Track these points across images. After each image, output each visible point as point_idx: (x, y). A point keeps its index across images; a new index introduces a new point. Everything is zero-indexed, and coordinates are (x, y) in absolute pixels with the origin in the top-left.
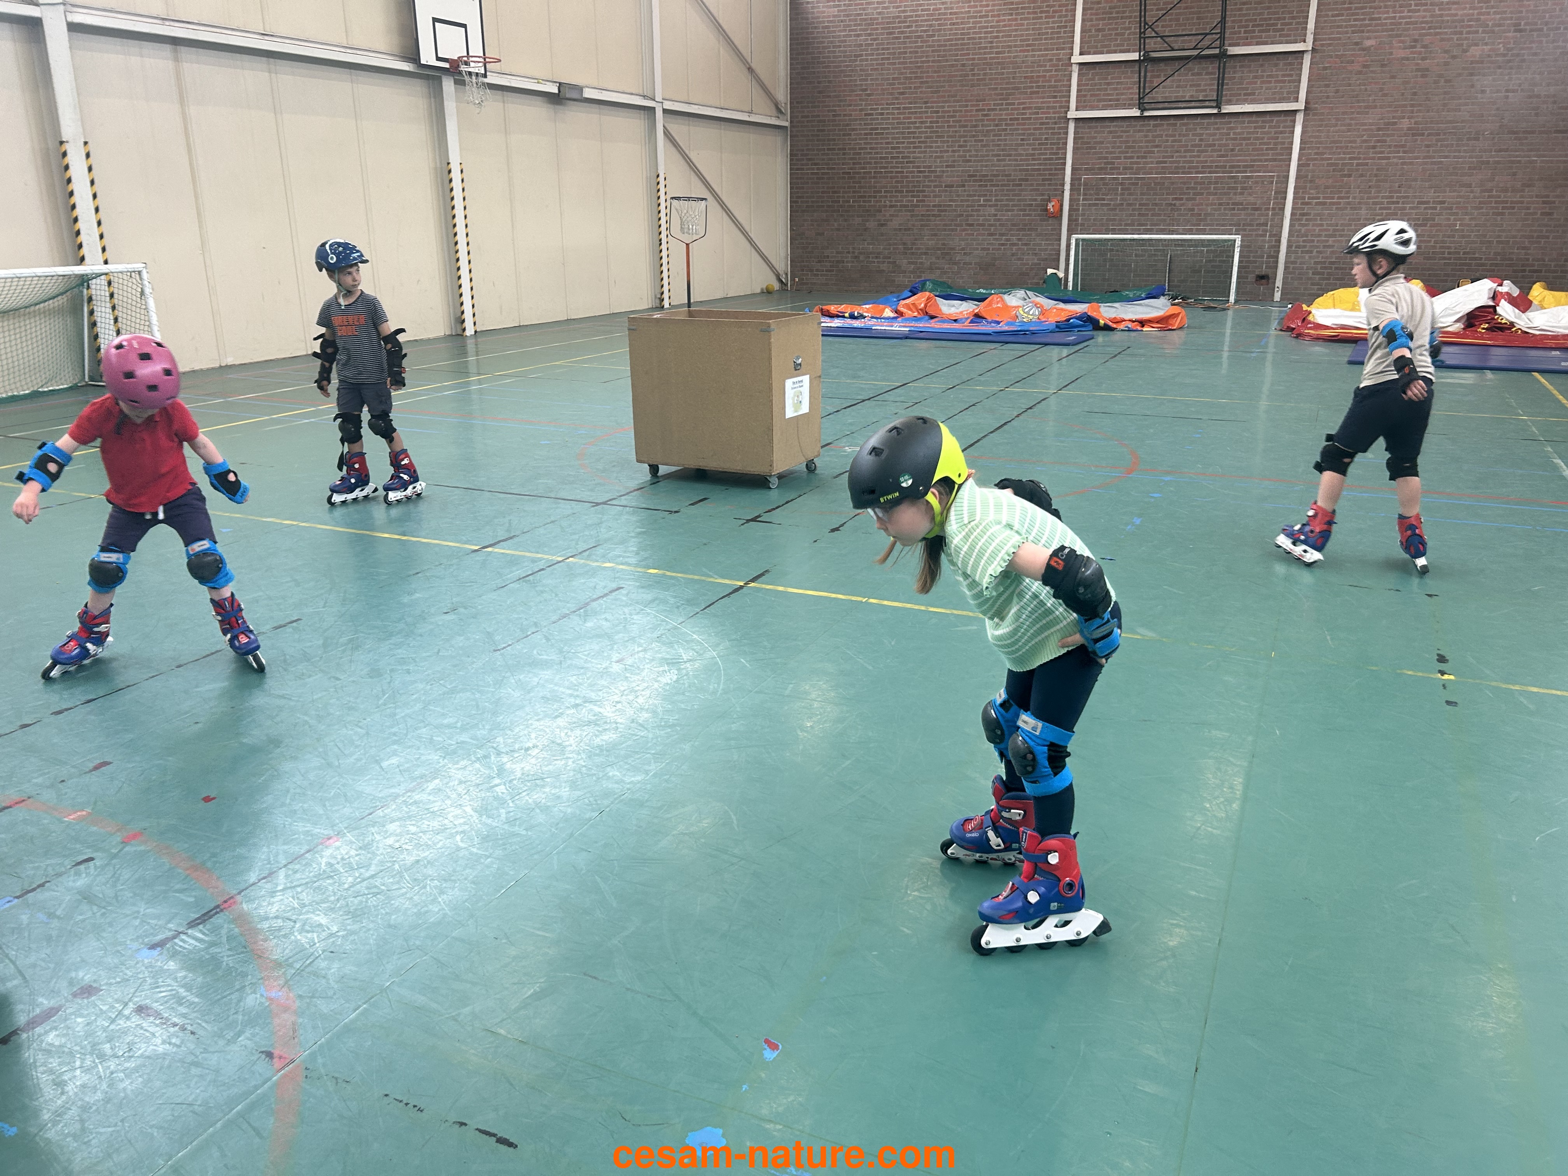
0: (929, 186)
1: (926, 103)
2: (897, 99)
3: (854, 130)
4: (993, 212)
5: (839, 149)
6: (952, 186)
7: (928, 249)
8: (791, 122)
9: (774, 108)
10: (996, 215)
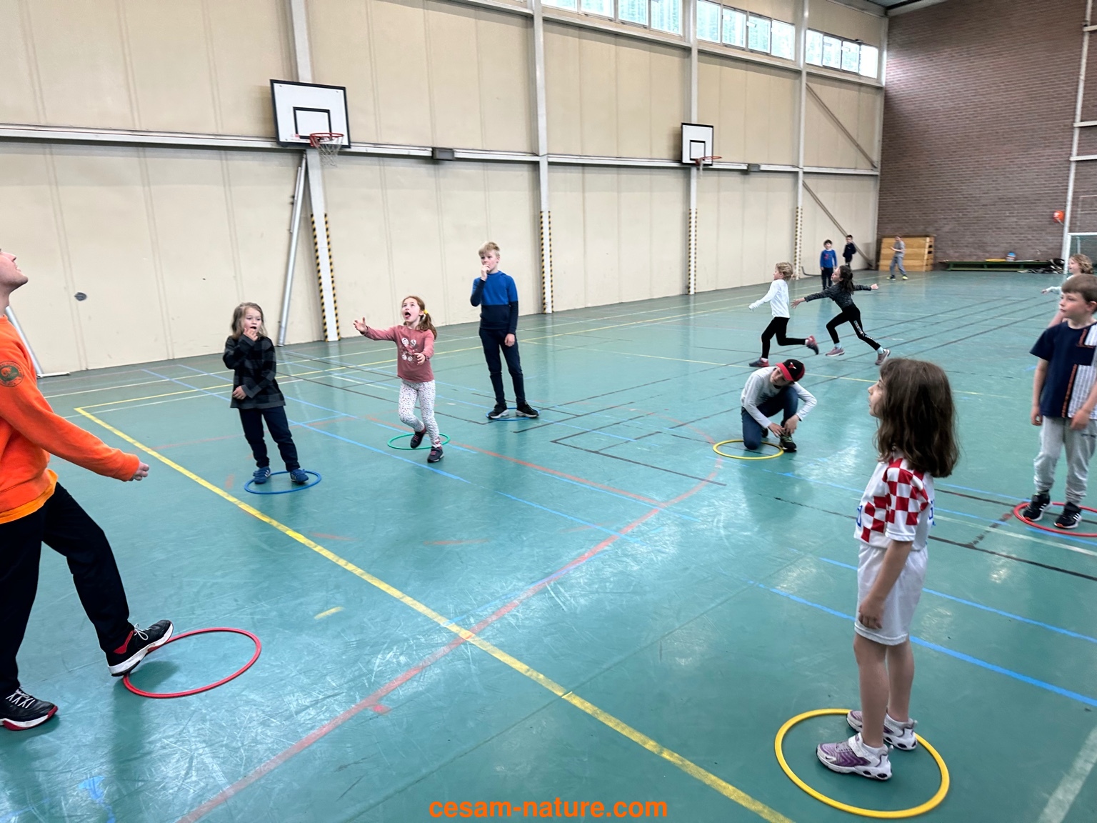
0: (971, 206)
1: (970, 156)
2: (951, 155)
3: (922, 174)
4: (1015, 220)
5: (912, 186)
6: (986, 205)
7: (969, 243)
8: (881, 172)
9: (869, 164)
10: (1016, 222)
